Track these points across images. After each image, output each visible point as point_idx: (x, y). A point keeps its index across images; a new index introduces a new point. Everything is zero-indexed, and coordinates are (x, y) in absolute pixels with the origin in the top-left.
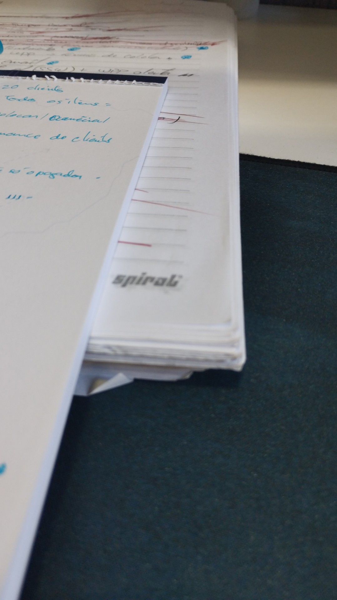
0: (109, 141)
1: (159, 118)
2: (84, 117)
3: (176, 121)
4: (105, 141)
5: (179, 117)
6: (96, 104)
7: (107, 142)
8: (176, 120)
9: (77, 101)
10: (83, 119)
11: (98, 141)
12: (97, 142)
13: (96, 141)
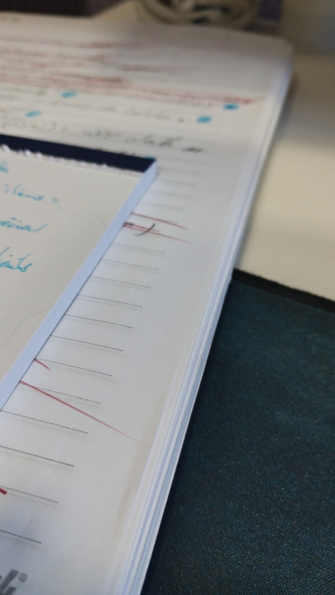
0: (25, 268)
1: (126, 224)
2: (14, 219)
3: (146, 232)
4: (20, 268)
5: (154, 225)
6: (40, 198)
7: (23, 270)
8: (146, 230)
9: (19, 190)
10: (13, 222)
11: (11, 268)
12: (9, 269)
13: (8, 266)
